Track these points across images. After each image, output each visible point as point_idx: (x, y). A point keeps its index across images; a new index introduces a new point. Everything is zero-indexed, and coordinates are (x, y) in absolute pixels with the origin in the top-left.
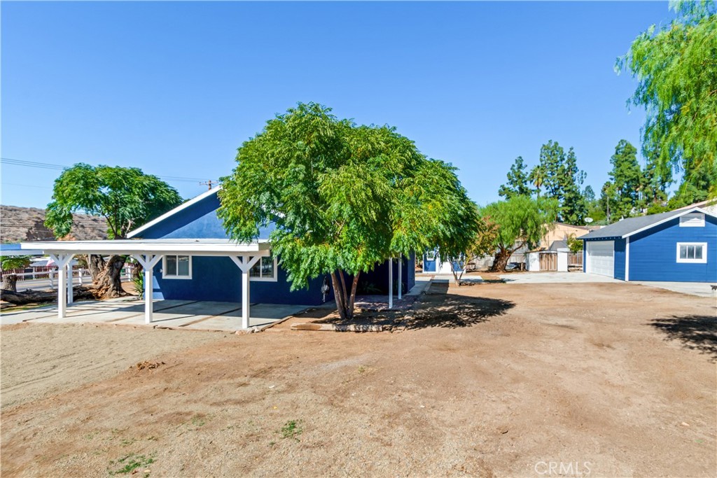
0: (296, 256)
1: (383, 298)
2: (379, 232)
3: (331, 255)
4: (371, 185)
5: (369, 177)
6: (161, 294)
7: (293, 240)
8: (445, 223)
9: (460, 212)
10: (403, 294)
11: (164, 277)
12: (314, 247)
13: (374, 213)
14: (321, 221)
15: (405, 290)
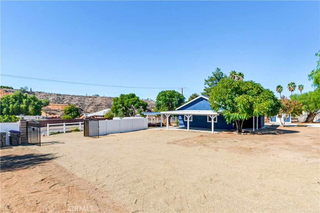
0: (229, 116)
1: (252, 129)
2: (250, 110)
3: (238, 116)
4: (248, 100)
5: (247, 98)
6: (184, 125)
7: (228, 112)
8: (269, 108)
9: (274, 105)
10: (258, 128)
11: (185, 120)
12: (233, 114)
13: (249, 106)
14: (235, 108)
15: (259, 127)
